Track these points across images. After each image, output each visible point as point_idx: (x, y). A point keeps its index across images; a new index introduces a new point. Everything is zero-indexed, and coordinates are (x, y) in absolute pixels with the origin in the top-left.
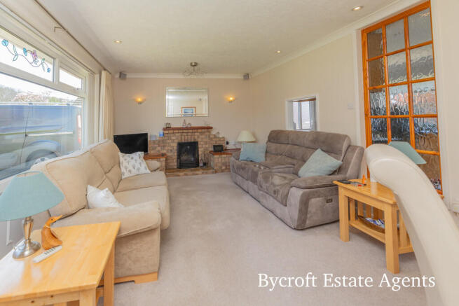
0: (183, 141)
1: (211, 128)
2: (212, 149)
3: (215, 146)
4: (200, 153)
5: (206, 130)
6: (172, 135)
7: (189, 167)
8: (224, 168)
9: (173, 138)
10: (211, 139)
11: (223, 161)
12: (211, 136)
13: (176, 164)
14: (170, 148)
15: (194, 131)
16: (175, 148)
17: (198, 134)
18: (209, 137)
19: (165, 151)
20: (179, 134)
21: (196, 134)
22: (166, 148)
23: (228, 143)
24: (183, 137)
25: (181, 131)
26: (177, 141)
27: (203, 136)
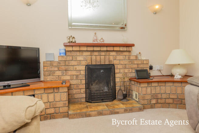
0: (94, 63)
1: (133, 45)
2: (134, 75)
3: (137, 71)
4: (117, 80)
5: (125, 49)
6: (78, 53)
7: (103, 100)
8: (154, 101)
9: (80, 58)
10: (131, 61)
11: (153, 92)
12: (132, 58)
13: (84, 95)
14: (74, 73)
15: (109, 49)
16: (83, 73)
17: (114, 53)
18: (129, 58)
19: (67, 78)
20: (89, 53)
21: (112, 53)
22: (70, 73)
23: (151, 68)
24: (94, 58)
25: (91, 49)
26: (84, 63)
27: (121, 57)
